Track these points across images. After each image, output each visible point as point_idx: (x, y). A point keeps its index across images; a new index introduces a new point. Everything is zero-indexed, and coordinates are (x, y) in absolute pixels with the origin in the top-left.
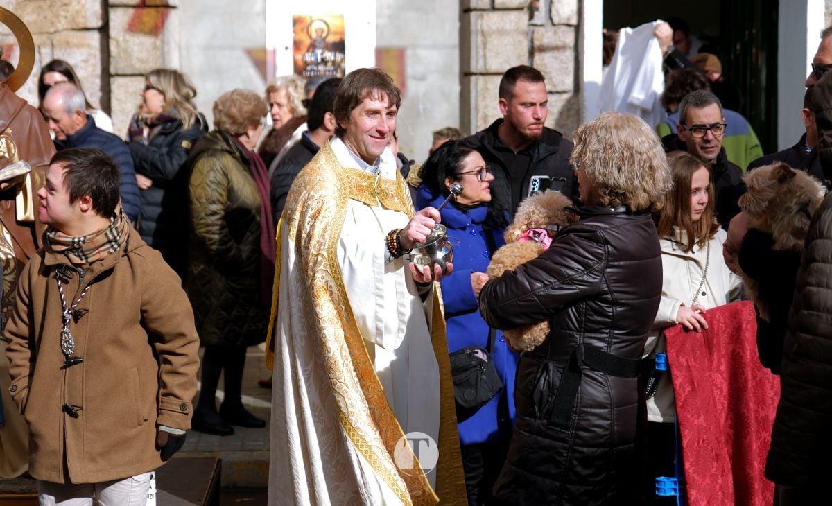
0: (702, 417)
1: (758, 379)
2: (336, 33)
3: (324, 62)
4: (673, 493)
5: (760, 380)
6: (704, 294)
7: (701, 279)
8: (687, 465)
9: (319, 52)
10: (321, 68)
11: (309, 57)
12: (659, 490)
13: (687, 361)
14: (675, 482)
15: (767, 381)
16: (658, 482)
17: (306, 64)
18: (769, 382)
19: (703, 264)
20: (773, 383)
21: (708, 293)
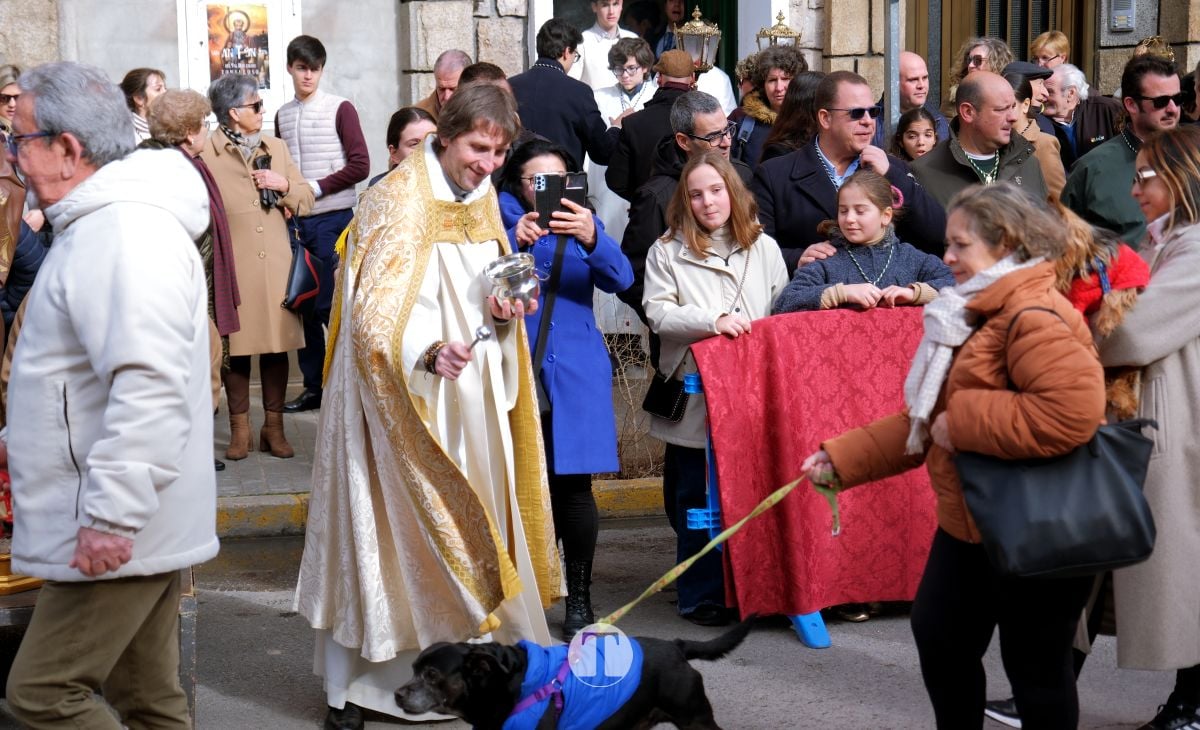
0: (739, 442)
1: (794, 399)
2: (257, 26)
3: (245, 58)
4: (706, 526)
5: (796, 399)
6: (738, 310)
7: (735, 294)
8: (724, 495)
9: (238, 47)
10: (241, 65)
11: (228, 54)
12: (692, 523)
13: (723, 382)
14: (707, 514)
15: (803, 401)
16: (691, 514)
17: (225, 61)
18: (805, 402)
19: (738, 279)
20: (809, 404)
21: (743, 309)
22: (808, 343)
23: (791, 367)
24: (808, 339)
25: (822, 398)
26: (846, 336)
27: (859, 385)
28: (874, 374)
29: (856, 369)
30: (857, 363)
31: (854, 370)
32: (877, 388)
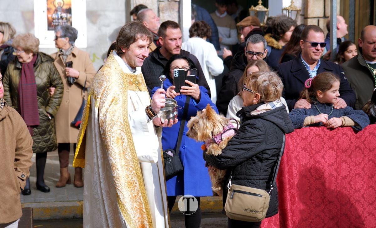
1: (290, 165)
9: (59, 13)
15: (294, 166)
20: (296, 167)
22: (296, 141)
23: (289, 152)
24: (296, 140)
25: (302, 164)
26: (313, 138)
27: (318, 159)
28: (325, 154)
29: (317, 152)
30: (317, 150)
31: (316, 153)
32: (326, 161)
